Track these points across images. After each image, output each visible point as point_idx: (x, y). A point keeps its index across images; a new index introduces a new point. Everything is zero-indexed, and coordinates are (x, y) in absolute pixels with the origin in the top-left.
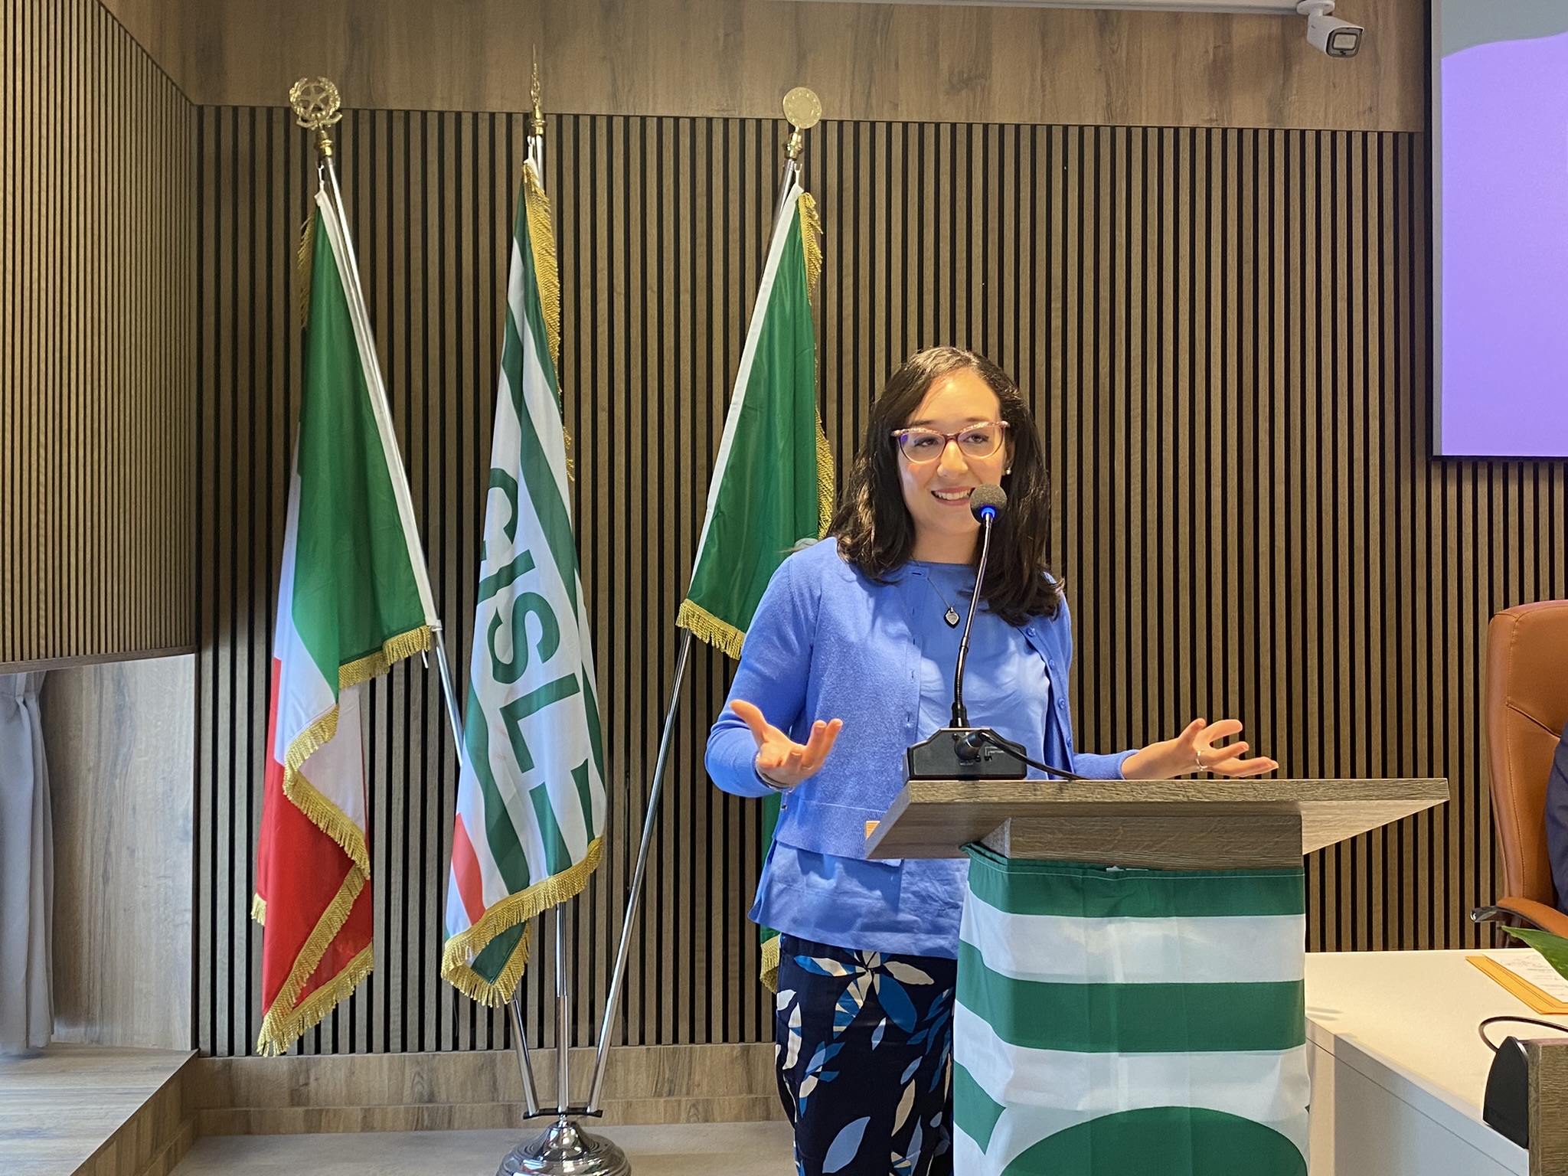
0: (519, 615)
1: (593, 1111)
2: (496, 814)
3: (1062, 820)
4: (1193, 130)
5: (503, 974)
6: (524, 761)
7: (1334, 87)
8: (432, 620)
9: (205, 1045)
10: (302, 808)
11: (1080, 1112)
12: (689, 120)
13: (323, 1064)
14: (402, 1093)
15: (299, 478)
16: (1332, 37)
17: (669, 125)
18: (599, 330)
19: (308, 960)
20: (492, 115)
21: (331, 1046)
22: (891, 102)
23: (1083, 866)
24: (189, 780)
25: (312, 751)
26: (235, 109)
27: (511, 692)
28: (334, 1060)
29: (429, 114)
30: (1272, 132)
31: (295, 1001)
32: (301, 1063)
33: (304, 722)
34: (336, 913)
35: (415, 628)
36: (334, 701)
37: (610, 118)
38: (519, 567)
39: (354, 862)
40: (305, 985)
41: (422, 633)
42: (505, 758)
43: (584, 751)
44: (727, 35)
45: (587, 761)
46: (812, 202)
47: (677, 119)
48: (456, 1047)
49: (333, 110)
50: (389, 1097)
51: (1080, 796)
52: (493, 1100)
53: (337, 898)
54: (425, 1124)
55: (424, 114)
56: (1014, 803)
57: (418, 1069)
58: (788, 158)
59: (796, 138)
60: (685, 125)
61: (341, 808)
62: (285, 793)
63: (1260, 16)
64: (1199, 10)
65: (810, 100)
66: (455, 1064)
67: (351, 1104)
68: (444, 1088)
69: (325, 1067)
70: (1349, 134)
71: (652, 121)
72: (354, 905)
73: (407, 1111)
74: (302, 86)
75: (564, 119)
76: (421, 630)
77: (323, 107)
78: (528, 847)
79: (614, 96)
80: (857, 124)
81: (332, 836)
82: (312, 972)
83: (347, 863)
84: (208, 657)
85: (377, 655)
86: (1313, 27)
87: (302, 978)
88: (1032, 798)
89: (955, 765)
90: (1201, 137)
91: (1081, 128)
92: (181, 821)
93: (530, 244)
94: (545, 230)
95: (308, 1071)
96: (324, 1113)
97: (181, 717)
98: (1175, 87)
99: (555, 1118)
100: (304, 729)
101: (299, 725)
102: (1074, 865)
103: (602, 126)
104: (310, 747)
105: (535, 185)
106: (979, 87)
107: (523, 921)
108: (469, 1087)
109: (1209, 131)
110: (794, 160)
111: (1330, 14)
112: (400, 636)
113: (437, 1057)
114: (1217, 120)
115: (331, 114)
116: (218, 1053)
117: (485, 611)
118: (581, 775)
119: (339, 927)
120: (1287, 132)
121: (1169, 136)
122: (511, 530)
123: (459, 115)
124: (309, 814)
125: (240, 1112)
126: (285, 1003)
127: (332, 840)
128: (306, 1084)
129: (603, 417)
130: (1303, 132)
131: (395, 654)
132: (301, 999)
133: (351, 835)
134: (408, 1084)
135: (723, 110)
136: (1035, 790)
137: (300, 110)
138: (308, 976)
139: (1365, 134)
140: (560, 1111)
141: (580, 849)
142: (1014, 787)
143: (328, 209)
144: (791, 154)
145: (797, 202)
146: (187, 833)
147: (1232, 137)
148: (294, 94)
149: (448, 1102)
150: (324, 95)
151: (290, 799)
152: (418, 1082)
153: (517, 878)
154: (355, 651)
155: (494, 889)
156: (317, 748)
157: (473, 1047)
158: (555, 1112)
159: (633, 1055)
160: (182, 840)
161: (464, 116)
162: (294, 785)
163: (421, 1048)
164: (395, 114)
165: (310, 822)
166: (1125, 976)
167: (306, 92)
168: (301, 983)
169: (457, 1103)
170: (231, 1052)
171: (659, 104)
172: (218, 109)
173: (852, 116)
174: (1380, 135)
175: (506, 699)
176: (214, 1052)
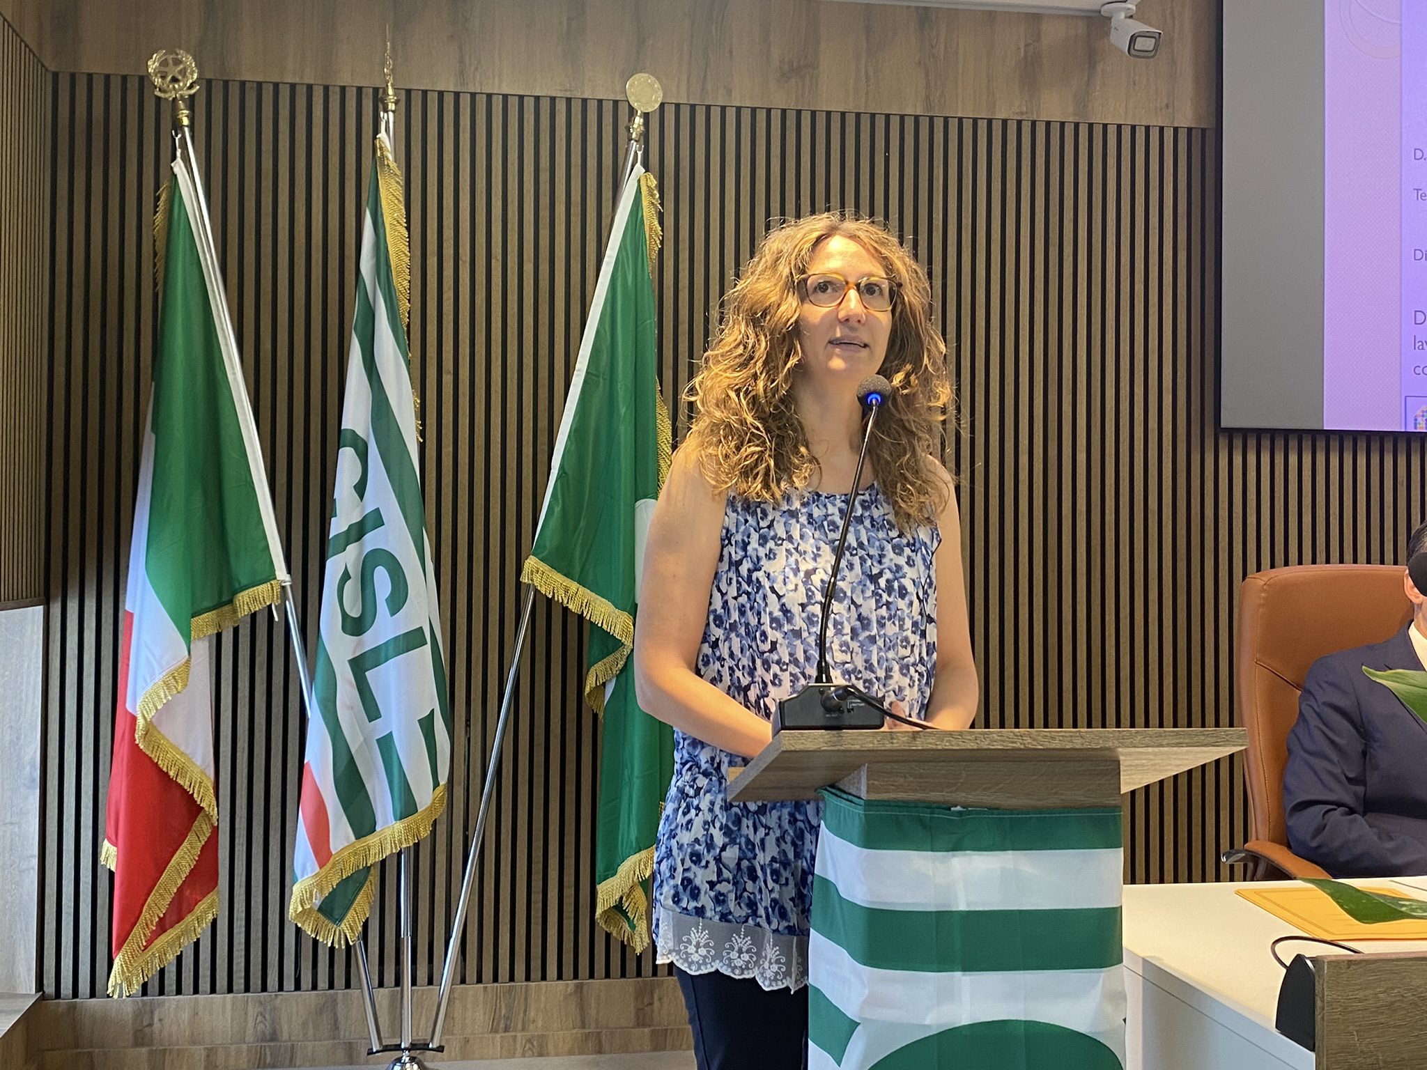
0: (368, 573)
1: (435, 1047)
2: (343, 763)
3: (913, 765)
4: (1005, 122)
5: (349, 916)
6: (372, 710)
7: (1135, 84)
8: (282, 574)
9: (50, 988)
10: (153, 756)
11: (927, 1026)
12: (533, 99)
13: (167, 1004)
14: (245, 1032)
15: (154, 437)
16: (1133, 39)
17: (513, 104)
18: (445, 296)
19: (157, 904)
20: (343, 89)
21: (174, 987)
22: (725, 87)
23: (931, 806)
24: (36, 729)
25: (165, 701)
26: (90, 76)
27: (359, 644)
28: (178, 1001)
29: (280, 85)
30: (1077, 125)
31: (145, 944)
32: (144, 1004)
33: (157, 674)
34: (185, 858)
35: (266, 582)
36: (187, 653)
37: (457, 95)
38: (369, 524)
39: (203, 808)
40: (154, 928)
41: (272, 588)
42: (352, 708)
43: (430, 701)
44: (570, 19)
45: (433, 710)
46: (654, 182)
47: (521, 97)
48: (298, 987)
49: (190, 81)
50: (232, 1037)
51: (930, 744)
52: (334, 1038)
53: (185, 843)
54: (268, 1061)
55: (276, 85)
56: (873, 751)
57: (261, 1009)
58: (632, 139)
59: (638, 121)
60: (529, 105)
61: (190, 756)
62: (137, 742)
63: (1067, 17)
64: (1011, 10)
65: (652, 85)
66: (297, 1004)
67: (194, 1043)
68: (286, 1027)
69: (169, 1007)
70: (1147, 128)
71: (498, 98)
72: (201, 851)
73: (249, 1050)
74: (162, 57)
75: (413, 93)
76: (271, 584)
77: (180, 78)
78: (374, 793)
79: (462, 73)
80: (693, 107)
81: (182, 783)
82: (162, 915)
83: (195, 810)
84: (56, 609)
85: (226, 608)
86: (1115, 28)
87: (152, 921)
88: (889, 746)
89: (819, 716)
90: (1012, 128)
91: (902, 117)
92: (28, 768)
93: (382, 215)
94: (396, 202)
95: (152, 1013)
96: (168, 1052)
97: (29, 667)
98: (989, 81)
99: (396, 1054)
100: (156, 680)
101: (152, 674)
102: (924, 805)
103: (449, 101)
104: (164, 697)
105: (388, 159)
106: (808, 75)
107: (369, 865)
108: (311, 1025)
109: (1019, 123)
110: (636, 141)
111: (1131, 17)
112: (251, 590)
113: (280, 997)
114: (1026, 113)
115: (188, 85)
116: (62, 996)
117: (335, 566)
118: (427, 725)
119: (188, 871)
120: (1091, 126)
121: (982, 126)
122: (361, 488)
123: (310, 88)
124: (160, 762)
125: (84, 1053)
126: (135, 946)
127: (181, 787)
128: (151, 1025)
129: (448, 379)
130: (1105, 126)
131: (246, 608)
132: (150, 942)
133: (200, 783)
134: (251, 1024)
135: (566, 90)
136: (892, 739)
137: (158, 81)
138: (157, 919)
139: (1162, 129)
140: (403, 1047)
141: (425, 795)
142: (874, 735)
143: (184, 177)
144: (634, 136)
145: (639, 181)
146: (33, 781)
147: (1041, 130)
148: (153, 65)
149: (290, 1040)
150: (182, 66)
151: (142, 747)
152: (261, 1022)
153: (363, 823)
154: (207, 604)
155: (341, 834)
156: (170, 698)
157: (315, 987)
158: (397, 1048)
159: (471, 993)
160: (29, 788)
161: (315, 88)
162: (146, 734)
163: (264, 989)
164: (247, 85)
165: (161, 770)
166: (968, 904)
167: (164, 63)
168: (151, 926)
169: (298, 1041)
170: (75, 994)
171: (506, 84)
172: (73, 76)
173: (688, 100)
174: (1176, 130)
175: (355, 651)
176: (58, 995)
